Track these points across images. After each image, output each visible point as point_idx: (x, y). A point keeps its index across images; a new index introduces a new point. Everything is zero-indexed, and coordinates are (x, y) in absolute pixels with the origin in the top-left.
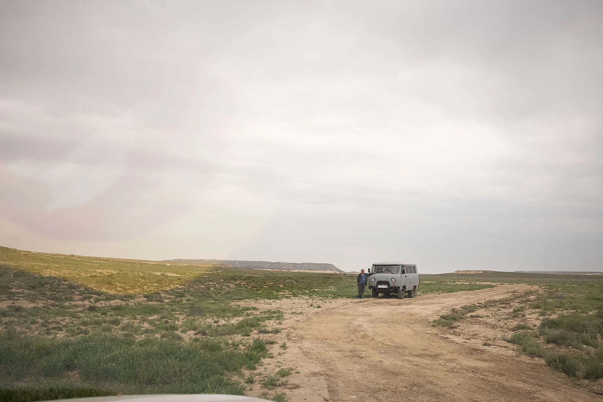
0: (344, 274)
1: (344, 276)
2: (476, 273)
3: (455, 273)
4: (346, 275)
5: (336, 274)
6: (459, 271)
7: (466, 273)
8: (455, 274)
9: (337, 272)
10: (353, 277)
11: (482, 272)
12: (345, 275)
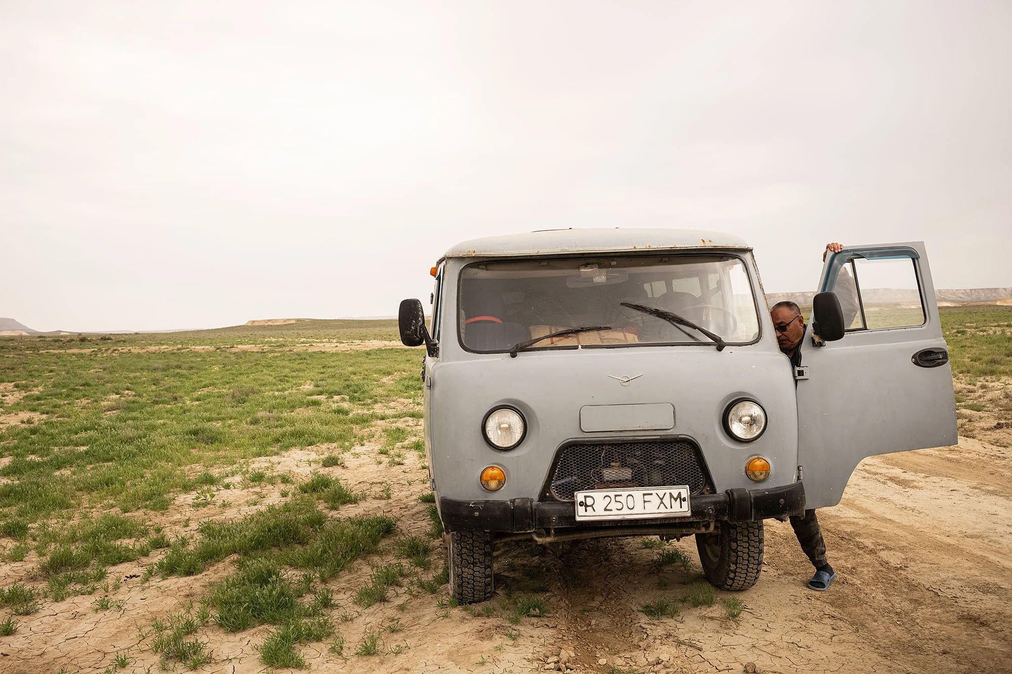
0: (40, 337)
1: (41, 341)
2: (285, 323)
3: (248, 324)
4: (44, 339)
5: (21, 336)
6: (254, 321)
7: (267, 324)
8: (249, 326)
9: (24, 334)
10: (61, 343)
11: (294, 322)
12: (42, 337)
